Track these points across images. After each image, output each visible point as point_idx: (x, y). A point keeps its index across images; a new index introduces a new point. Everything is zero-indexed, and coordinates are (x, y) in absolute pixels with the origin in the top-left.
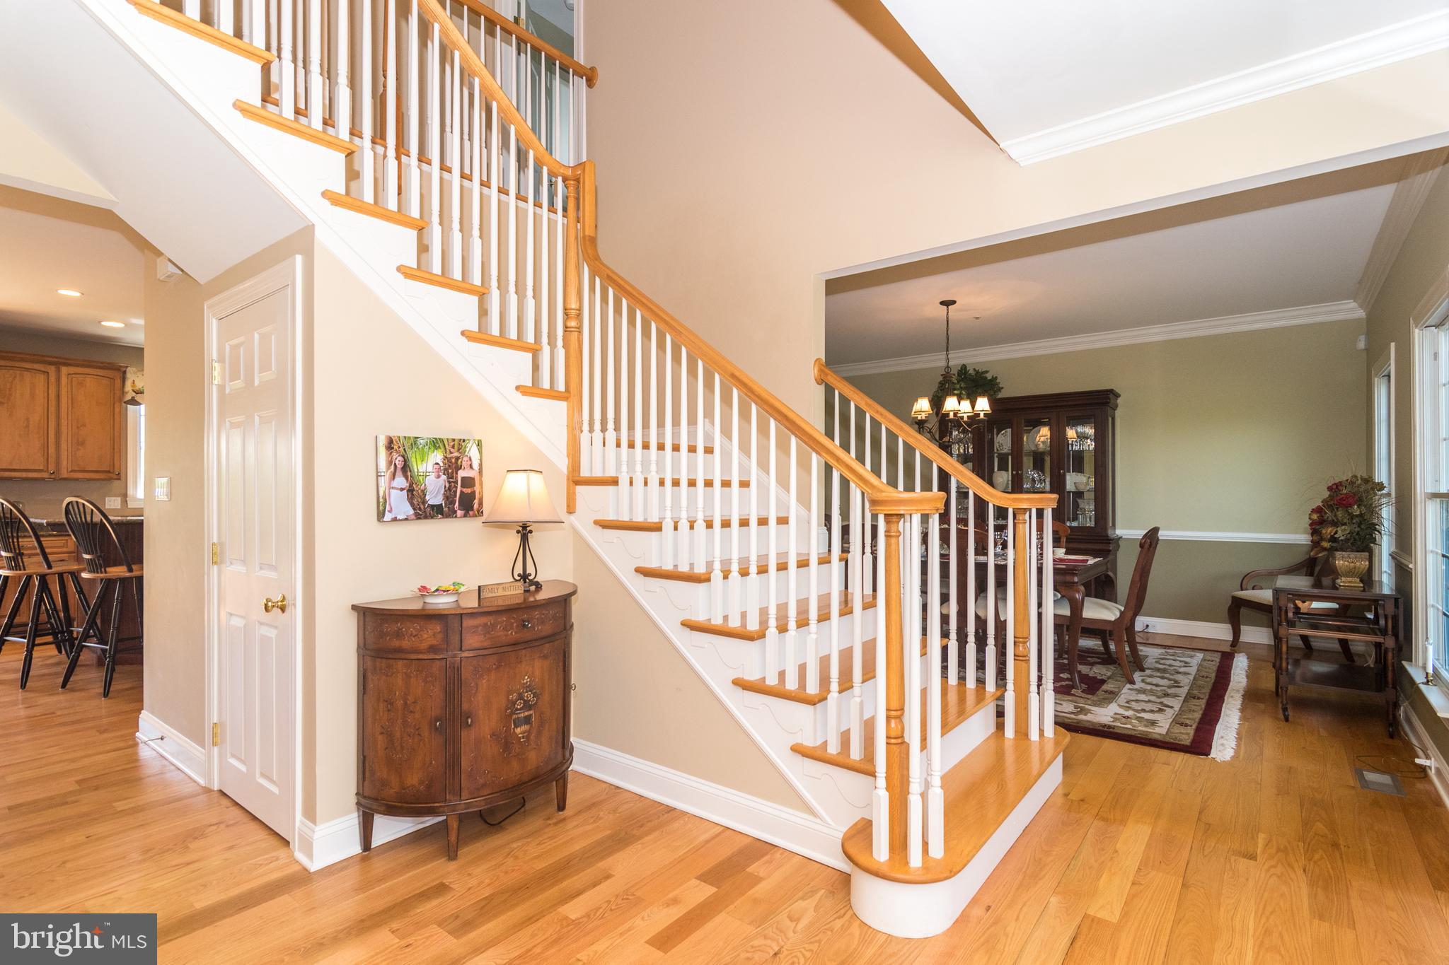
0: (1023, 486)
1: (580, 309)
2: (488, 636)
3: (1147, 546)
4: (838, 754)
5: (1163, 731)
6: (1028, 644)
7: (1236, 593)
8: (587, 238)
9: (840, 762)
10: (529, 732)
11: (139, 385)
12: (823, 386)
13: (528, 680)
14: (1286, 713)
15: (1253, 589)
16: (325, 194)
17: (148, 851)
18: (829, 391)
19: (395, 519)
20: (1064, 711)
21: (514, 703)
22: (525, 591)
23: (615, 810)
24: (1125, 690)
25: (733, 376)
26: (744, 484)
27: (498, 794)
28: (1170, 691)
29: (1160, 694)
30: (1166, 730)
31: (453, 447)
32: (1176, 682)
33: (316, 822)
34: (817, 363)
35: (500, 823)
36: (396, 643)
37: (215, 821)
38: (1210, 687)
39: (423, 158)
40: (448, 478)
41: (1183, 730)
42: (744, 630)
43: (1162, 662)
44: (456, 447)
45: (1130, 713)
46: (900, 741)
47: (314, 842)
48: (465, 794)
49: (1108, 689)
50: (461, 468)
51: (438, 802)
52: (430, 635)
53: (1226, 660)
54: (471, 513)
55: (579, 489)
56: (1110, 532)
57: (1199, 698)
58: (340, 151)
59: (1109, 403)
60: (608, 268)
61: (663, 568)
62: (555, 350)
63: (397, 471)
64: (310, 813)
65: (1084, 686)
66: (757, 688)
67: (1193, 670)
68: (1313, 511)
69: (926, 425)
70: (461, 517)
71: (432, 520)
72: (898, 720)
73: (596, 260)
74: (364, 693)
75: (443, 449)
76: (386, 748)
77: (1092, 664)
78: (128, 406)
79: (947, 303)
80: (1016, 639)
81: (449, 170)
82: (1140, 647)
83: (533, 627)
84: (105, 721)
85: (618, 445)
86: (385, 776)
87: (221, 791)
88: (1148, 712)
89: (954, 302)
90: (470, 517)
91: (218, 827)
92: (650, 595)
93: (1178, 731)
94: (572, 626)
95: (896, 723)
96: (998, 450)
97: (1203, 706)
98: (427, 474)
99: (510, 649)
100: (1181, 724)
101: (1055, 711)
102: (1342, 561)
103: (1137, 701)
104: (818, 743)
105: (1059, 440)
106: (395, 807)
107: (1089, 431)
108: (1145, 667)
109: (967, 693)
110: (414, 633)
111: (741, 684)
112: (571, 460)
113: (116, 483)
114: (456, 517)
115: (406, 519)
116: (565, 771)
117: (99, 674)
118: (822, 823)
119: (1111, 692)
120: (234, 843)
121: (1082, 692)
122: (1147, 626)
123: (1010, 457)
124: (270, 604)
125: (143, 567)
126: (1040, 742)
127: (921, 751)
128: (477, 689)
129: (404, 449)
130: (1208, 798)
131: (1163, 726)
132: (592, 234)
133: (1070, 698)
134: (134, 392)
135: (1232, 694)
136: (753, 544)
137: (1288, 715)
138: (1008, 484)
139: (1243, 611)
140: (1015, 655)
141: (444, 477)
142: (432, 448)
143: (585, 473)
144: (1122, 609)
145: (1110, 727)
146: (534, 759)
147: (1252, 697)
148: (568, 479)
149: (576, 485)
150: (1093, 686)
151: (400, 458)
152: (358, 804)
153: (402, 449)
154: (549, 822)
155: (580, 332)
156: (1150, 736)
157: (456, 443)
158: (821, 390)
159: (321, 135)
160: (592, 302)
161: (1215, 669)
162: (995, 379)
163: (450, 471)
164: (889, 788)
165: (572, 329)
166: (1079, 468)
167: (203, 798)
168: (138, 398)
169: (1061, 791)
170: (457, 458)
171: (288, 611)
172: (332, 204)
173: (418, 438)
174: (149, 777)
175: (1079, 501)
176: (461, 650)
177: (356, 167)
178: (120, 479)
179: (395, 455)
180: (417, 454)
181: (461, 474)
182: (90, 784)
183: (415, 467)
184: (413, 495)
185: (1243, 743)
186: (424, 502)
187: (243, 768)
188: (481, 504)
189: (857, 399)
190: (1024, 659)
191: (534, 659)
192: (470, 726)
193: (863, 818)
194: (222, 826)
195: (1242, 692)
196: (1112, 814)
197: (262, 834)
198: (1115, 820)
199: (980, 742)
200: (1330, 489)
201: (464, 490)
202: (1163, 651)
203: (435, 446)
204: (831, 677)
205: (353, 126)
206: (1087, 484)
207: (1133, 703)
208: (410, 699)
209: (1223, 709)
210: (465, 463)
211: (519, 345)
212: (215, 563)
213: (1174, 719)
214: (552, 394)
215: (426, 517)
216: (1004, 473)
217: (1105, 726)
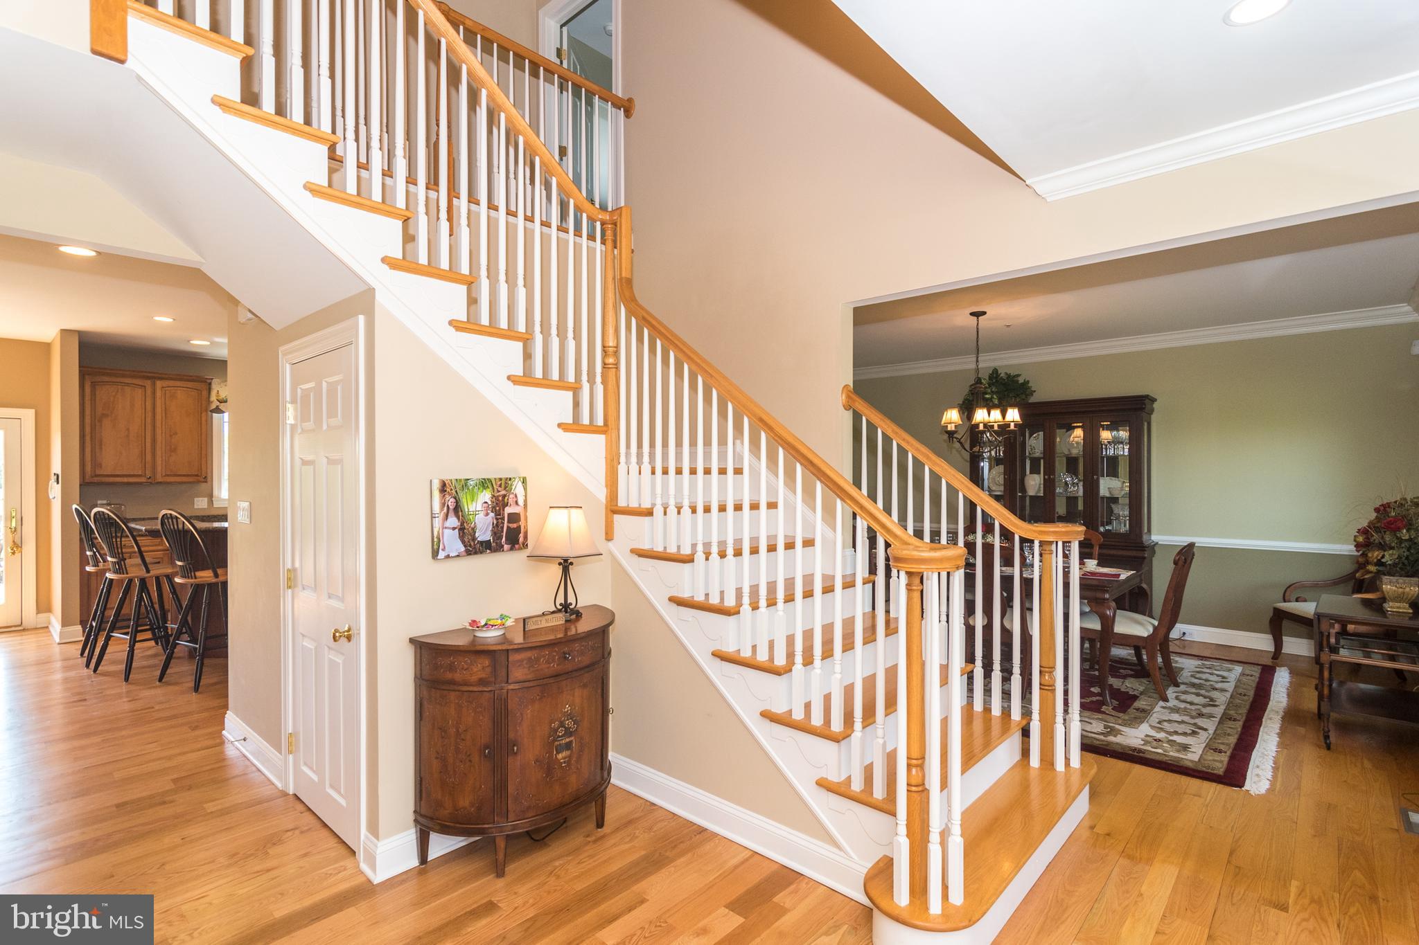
0: (1055, 490)
1: (617, 347)
2: (532, 669)
3: (1181, 563)
4: (862, 791)
5: (1195, 757)
6: (1054, 673)
7: (1278, 604)
8: (624, 281)
9: (864, 799)
10: (570, 757)
11: (222, 395)
12: (851, 411)
13: (569, 708)
14: (1328, 742)
15: (1297, 600)
16: (384, 260)
17: (234, 855)
18: (857, 418)
19: (448, 557)
20: (1093, 731)
21: (556, 730)
22: (566, 621)
23: (650, 829)
24: (1157, 709)
25: (761, 420)
26: (772, 506)
27: (541, 816)
28: (1205, 711)
29: (1194, 714)
30: (1199, 757)
31: (500, 486)
32: (1212, 700)
33: (378, 837)
34: (845, 390)
35: (544, 839)
36: (449, 676)
37: (290, 826)
38: (1248, 707)
39: (473, 199)
40: (496, 515)
41: (1217, 757)
42: (772, 665)
43: (1198, 675)
44: (503, 486)
45: (1161, 735)
46: (920, 789)
47: (377, 857)
48: (511, 816)
49: (1141, 706)
50: (507, 505)
51: (487, 824)
52: (479, 669)
53: (1267, 674)
54: (517, 546)
55: (616, 517)
56: (1145, 537)
57: (1235, 720)
58: (397, 218)
59: (1144, 408)
60: (643, 308)
61: (695, 599)
62: (595, 386)
63: (450, 511)
64: (374, 828)
65: (1115, 703)
66: (783, 720)
67: (1230, 687)
68: (1359, 532)
69: (955, 436)
70: (507, 551)
71: (482, 555)
72: (919, 768)
73: (632, 301)
74: (421, 720)
75: (491, 489)
76: (441, 772)
77: (1125, 677)
78: (214, 414)
79: (977, 315)
80: (1042, 669)
81: (496, 209)
82: (1174, 658)
83: (573, 658)
84: (196, 717)
85: (653, 473)
86: (440, 797)
87: (295, 795)
88: (1181, 734)
89: (984, 313)
90: (516, 550)
91: (294, 833)
92: (684, 624)
93: (1211, 758)
94: (609, 653)
95: (917, 771)
96: (1030, 454)
97: (1239, 729)
98: (477, 513)
99: (551, 680)
100: (1215, 750)
101: (1083, 730)
102: (1390, 586)
103: (1169, 721)
104: (843, 778)
105: (1092, 442)
106: (446, 826)
107: (1124, 434)
108: (1179, 681)
109: (993, 721)
110: (466, 666)
111: (767, 716)
112: (609, 491)
113: (203, 485)
114: (503, 551)
115: (458, 556)
116: (602, 791)
117: (191, 667)
118: (845, 856)
119: (1143, 711)
120: (307, 851)
121: (1112, 709)
122: (1184, 634)
123: (1042, 461)
124: (337, 634)
125: (227, 571)
126: (1066, 774)
127: (941, 791)
128: (522, 719)
129: (456, 491)
130: (1241, 837)
131: (1195, 753)
132: (629, 276)
133: (1100, 716)
134: (219, 401)
135: (1270, 716)
136: (780, 567)
137: (1330, 743)
138: (1040, 487)
139: (1285, 623)
140: (1040, 684)
141: (492, 515)
142: (481, 488)
143: (622, 503)
144: (1156, 623)
145: (1140, 751)
146: (574, 782)
147: (1292, 717)
148: (606, 508)
149: (614, 513)
150: (1124, 702)
151: (453, 500)
152: (416, 821)
153: (454, 491)
154: (589, 839)
155: (617, 368)
156: (1182, 763)
157: (503, 482)
158: (848, 416)
159: (382, 206)
160: (628, 339)
161: (1254, 685)
162: (1026, 383)
163: (498, 508)
164: (909, 835)
165: (611, 366)
166: (1113, 473)
167: (280, 801)
168: (222, 406)
169: (1087, 824)
170: (504, 496)
171: (354, 640)
172: (390, 269)
173: (468, 480)
174: (233, 777)
175: (1113, 506)
176: (507, 682)
177: (411, 232)
178: (206, 482)
179: (448, 497)
180: (468, 494)
181: (508, 510)
182: (185, 783)
183: (466, 507)
184: (463, 533)
185: (1280, 773)
186: (474, 539)
187: (315, 778)
188: (526, 537)
189: (884, 427)
190: (1050, 688)
191: (575, 688)
192: (516, 753)
193: (885, 855)
194: (297, 832)
195: (1281, 713)
196: (1139, 851)
197: (332, 842)
198: (1141, 858)
199: (1005, 771)
200: (1377, 510)
201: (510, 525)
202: (1200, 662)
203: (483, 486)
204: (855, 716)
205: (409, 174)
206: (1122, 489)
207: (1165, 724)
208: (462, 728)
209: (1260, 733)
210: (511, 500)
211: (561, 385)
212: (289, 587)
213: (1207, 744)
214: (592, 429)
215: (476, 553)
216: (1036, 476)
217: (1135, 750)
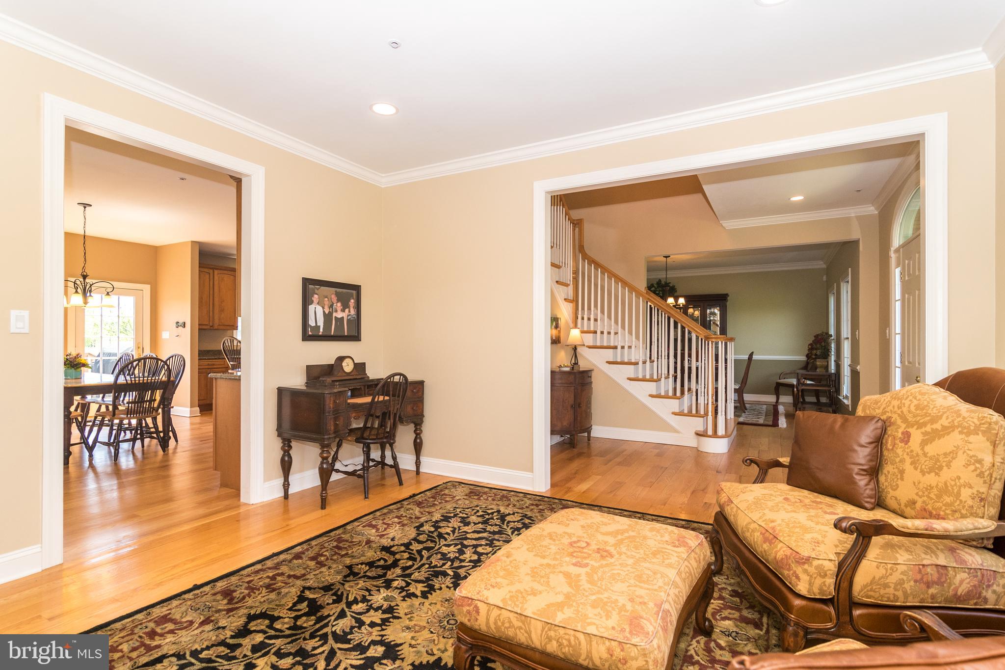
1: (577, 271)
3: (750, 359)
5: (762, 422)
7: (777, 381)
8: (581, 246)
9: (689, 415)
15: (784, 379)
24: (743, 414)
26: (616, 333)
29: (756, 415)
32: (760, 412)
36: (560, 381)
38: (773, 413)
41: (768, 422)
48: (579, 428)
51: (572, 430)
52: (571, 379)
53: (776, 407)
57: (770, 415)
59: (725, 298)
60: (592, 258)
61: (618, 361)
66: (657, 396)
67: (765, 410)
68: (809, 345)
73: (586, 254)
79: (666, 257)
86: (556, 423)
88: (754, 419)
89: (669, 257)
92: (612, 370)
97: (772, 417)
102: (819, 363)
103: (749, 417)
104: (681, 411)
105: (704, 315)
107: (717, 311)
108: (747, 409)
110: (566, 378)
111: (651, 396)
112: (574, 325)
118: (682, 434)
128: (581, 396)
135: (781, 415)
139: (780, 388)
144: (740, 385)
155: (577, 279)
161: (773, 409)
165: (574, 278)
192: (580, 407)
195: (784, 414)
200: (815, 337)
202: (751, 405)
208: (565, 399)
209: (779, 417)
213: (764, 420)
214: (570, 301)
